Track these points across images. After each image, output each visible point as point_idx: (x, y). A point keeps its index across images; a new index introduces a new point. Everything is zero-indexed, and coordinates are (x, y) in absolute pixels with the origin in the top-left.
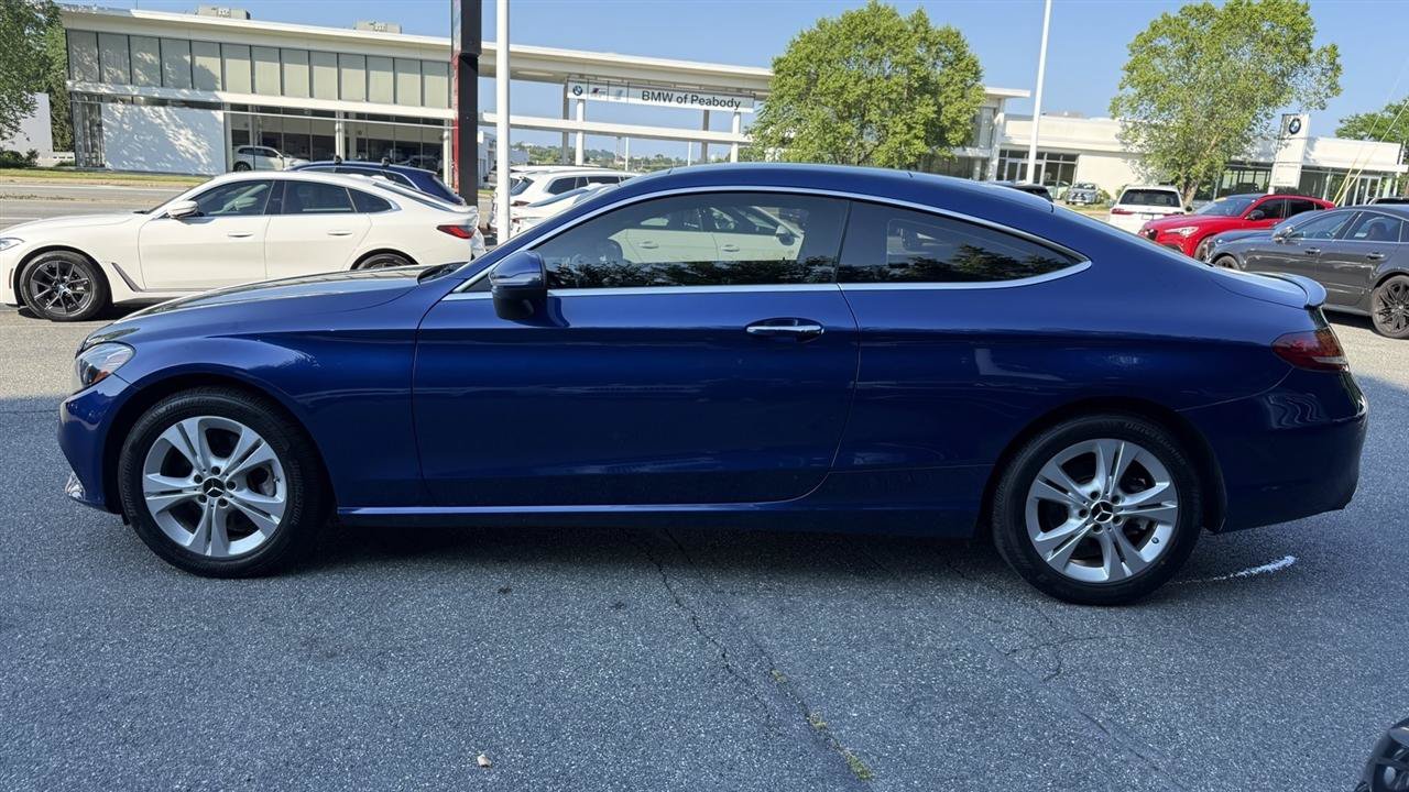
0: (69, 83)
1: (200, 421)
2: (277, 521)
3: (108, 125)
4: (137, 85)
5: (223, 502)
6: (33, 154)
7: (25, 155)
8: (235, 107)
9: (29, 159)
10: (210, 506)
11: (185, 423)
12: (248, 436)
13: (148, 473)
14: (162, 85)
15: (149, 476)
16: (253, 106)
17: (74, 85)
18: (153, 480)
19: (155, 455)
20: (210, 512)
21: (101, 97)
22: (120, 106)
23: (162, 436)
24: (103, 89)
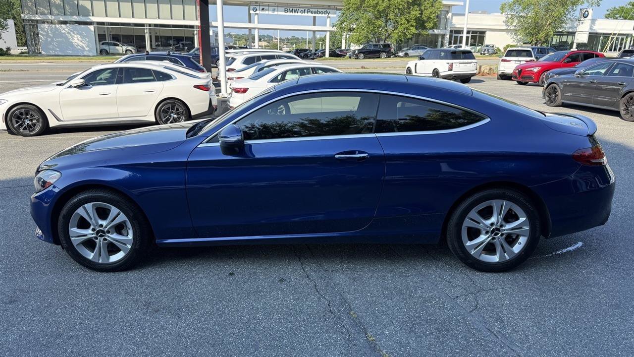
0: (22, 15)
1: (93, 205)
2: (129, 247)
3: (42, 35)
4: (53, 15)
5: (105, 239)
6: (8, 49)
7: (5, 50)
8: (98, 23)
9: (7, 51)
10: (100, 241)
11: (86, 205)
12: (114, 210)
13: (71, 228)
14: (65, 15)
15: (72, 229)
16: (107, 23)
17: (25, 16)
18: (74, 230)
19: (74, 220)
20: (100, 244)
21: (37, 21)
22: (46, 25)
23: (76, 212)
24: (38, 18)
